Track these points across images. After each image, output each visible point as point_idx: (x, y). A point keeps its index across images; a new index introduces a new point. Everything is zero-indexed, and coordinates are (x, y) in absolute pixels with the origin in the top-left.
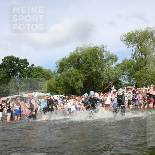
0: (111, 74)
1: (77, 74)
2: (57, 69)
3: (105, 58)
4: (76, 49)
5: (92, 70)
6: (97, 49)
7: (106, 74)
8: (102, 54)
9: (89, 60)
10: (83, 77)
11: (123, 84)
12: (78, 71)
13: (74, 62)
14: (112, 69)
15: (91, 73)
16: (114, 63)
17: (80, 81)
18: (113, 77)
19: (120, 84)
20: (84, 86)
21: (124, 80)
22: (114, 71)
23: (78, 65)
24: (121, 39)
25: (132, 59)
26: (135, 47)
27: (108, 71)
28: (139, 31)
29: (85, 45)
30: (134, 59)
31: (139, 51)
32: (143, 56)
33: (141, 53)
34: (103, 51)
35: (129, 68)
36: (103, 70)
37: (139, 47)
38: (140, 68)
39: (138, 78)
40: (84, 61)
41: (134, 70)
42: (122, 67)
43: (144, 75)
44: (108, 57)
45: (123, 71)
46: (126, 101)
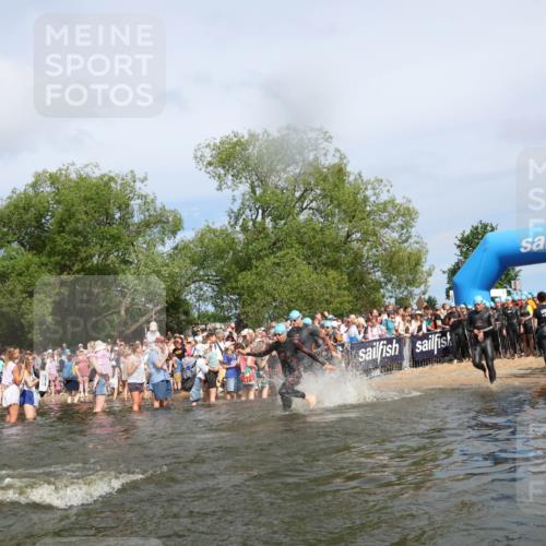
1: (32, 269)
3: (137, 218)
4: (33, 180)
5: (87, 258)
6: (113, 184)
8: (127, 206)
9: (78, 221)
11: (195, 313)
12: (35, 259)
13: (22, 224)
14: (159, 260)
15: (83, 269)
16: (169, 238)
19: (187, 313)
21: (198, 300)
22: (167, 265)
23: (39, 237)
24: (196, 158)
25: (230, 230)
26: (244, 187)
27: (146, 265)
28: (260, 137)
29: (68, 168)
30: (238, 228)
31: (254, 203)
32: (268, 220)
33: (260, 211)
34: (131, 195)
35: (218, 258)
36: (126, 262)
37: (257, 189)
38: (254, 262)
39: (246, 295)
40: (61, 226)
41: (233, 266)
42: (196, 253)
43: (268, 284)
44: (150, 216)
45: (199, 269)
46: (201, 375)
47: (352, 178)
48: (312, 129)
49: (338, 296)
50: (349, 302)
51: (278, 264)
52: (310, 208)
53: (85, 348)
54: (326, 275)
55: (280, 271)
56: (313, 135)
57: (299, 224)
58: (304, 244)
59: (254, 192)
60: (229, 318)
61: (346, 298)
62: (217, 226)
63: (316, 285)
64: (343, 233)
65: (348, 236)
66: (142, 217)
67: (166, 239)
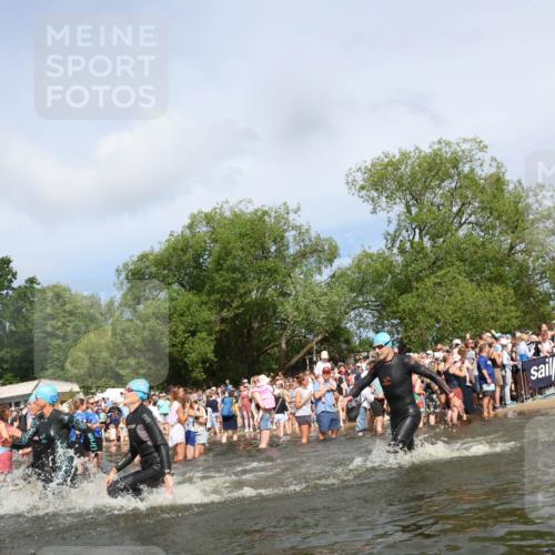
0: (313, 308)
1: (193, 309)
2: (118, 295)
3: (293, 250)
4: (189, 221)
5: (246, 293)
6: (266, 218)
7: (297, 309)
8: (282, 238)
9: (235, 258)
10: (213, 318)
11: (356, 341)
12: (196, 299)
13: (181, 266)
14: (317, 290)
15: (242, 305)
16: (326, 267)
17: (204, 335)
18: (320, 316)
19: (347, 341)
20: (216, 352)
21: (359, 328)
22: (325, 294)
23: (198, 277)
24: (348, 183)
25: (387, 254)
26: (399, 208)
27: (304, 297)
28: (412, 154)
29: (222, 207)
30: (395, 251)
31: (411, 223)
32: (426, 239)
33: (417, 231)
34: (286, 227)
35: (376, 282)
36: (284, 295)
37: (413, 208)
38: (415, 284)
39: (407, 319)
40: (219, 264)
41: (393, 290)
42: (354, 279)
43: (430, 306)
44: (305, 246)
45: (358, 296)
46: (365, 404)
48: (465, 141)
49: (505, 312)
51: (440, 284)
52: (469, 223)
54: (491, 291)
55: (441, 291)
56: (465, 146)
57: (459, 240)
58: (465, 261)
59: (409, 211)
62: (374, 250)
63: (480, 302)
64: (506, 246)
65: (512, 248)
66: (298, 248)
67: (323, 268)
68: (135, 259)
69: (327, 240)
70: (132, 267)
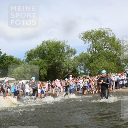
0: (70, 65)
1: (42, 63)
2: (25, 59)
4: (42, 43)
5: (54, 60)
6: (60, 43)
7: (66, 65)
8: (63, 48)
9: (52, 52)
10: (47, 65)
11: (79, 73)
12: (43, 61)
13: (40, 53)
14: (71, 60)
15: (54, 63)
16: (73, 55)
17: (45, 69)
18: (71, 67)
19: (77, 73)
20: (47, 73)
21: (80, 70)
22: (73, 62)
23: (44, 56)
24: (79, 36)
25: (88, 53)
26: (91, 43)
27: (68, 62)
28: (94, 31)
29: (50, 40)
30: (89, 53)
31: (93, 47)
32: (97, 51)
33: (95, 48)
34: (64, 46)
35: (85, 60)
36: (63, 61)
37: (94, 43)
38: (94, 61)
39: (92, 69)
40: (49, 53)
41: (89, 62)
42: (79, 59)
43: (97, 66)
44: (69, 50)
45: (80, 63)
46: (81, 87)
47: (117, 40)
48: (107, 28)
49: (114, 68)
50: (117, 70)
51: (99, 61)
52: (107, 48)
53: (55, 81)
54: (111, 63)
55: (100, 63)
56: (107, 30)
57: (104, 51)
58: (106, 56)
59: (93, 44)
60: (87, 74)
61: (116, 69)
62: (85, 52)
63: (108, 66)
64: (115, 53)
65: (116, 54)
66: (67, 51)
67: (72, 56)
68: (29, 51)
69: (74, 49)
70: (29, 53)
